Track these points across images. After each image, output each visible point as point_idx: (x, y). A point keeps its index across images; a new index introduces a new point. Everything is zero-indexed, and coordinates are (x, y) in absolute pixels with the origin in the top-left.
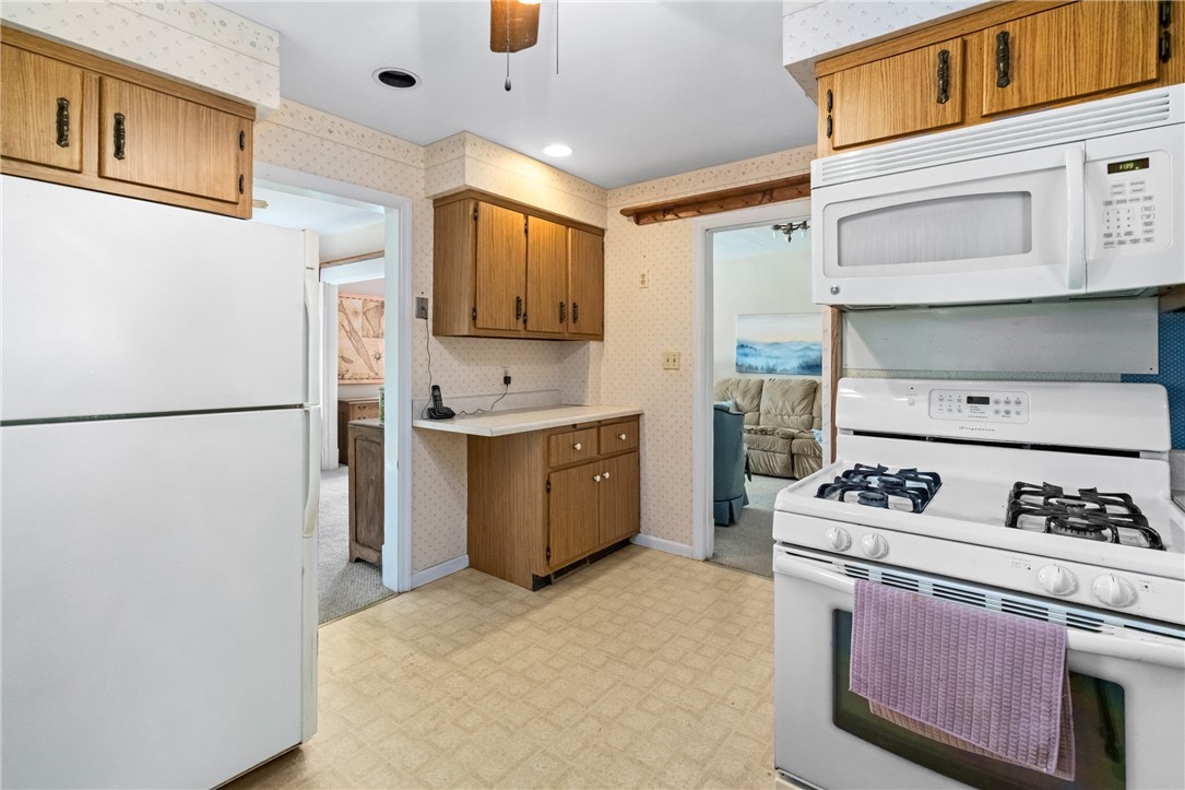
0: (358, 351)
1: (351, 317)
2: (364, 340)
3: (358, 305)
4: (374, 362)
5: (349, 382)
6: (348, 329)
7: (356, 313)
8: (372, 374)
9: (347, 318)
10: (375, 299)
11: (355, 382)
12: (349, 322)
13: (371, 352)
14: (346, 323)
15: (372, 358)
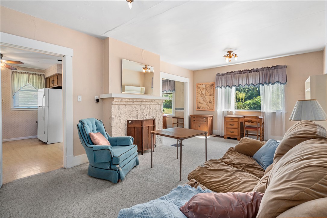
0: (204, 100)
1: (202, 90)
2: (206, 97)
3: (204, 86)
4: (209, 104)
5: (201, 110)
6: (201, 94)
7: (203, 89)
8: (209, 108)
9: (201, 91)
10: (209, 83)
11: (203, 110)
12: (201, 92)
13: (208, 101)
14: (200, 92)
15: (208, 103)
